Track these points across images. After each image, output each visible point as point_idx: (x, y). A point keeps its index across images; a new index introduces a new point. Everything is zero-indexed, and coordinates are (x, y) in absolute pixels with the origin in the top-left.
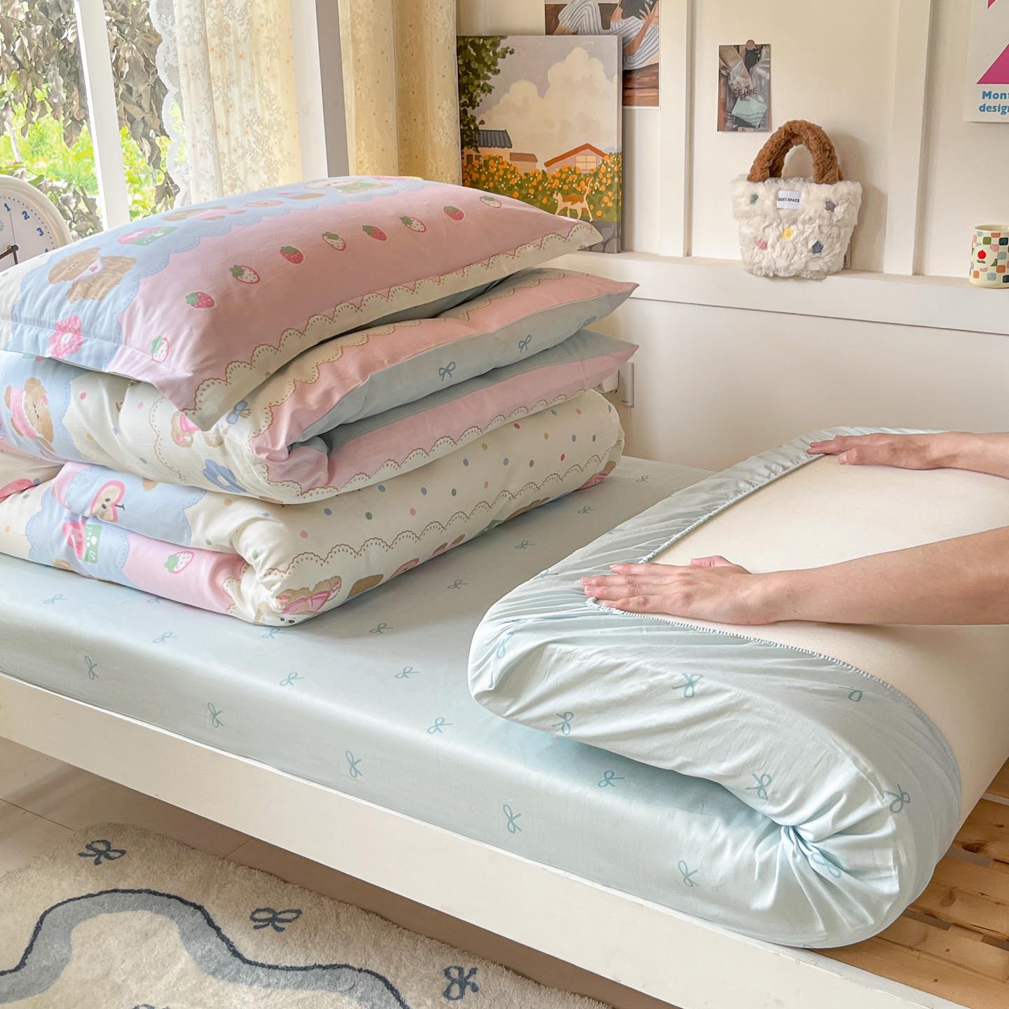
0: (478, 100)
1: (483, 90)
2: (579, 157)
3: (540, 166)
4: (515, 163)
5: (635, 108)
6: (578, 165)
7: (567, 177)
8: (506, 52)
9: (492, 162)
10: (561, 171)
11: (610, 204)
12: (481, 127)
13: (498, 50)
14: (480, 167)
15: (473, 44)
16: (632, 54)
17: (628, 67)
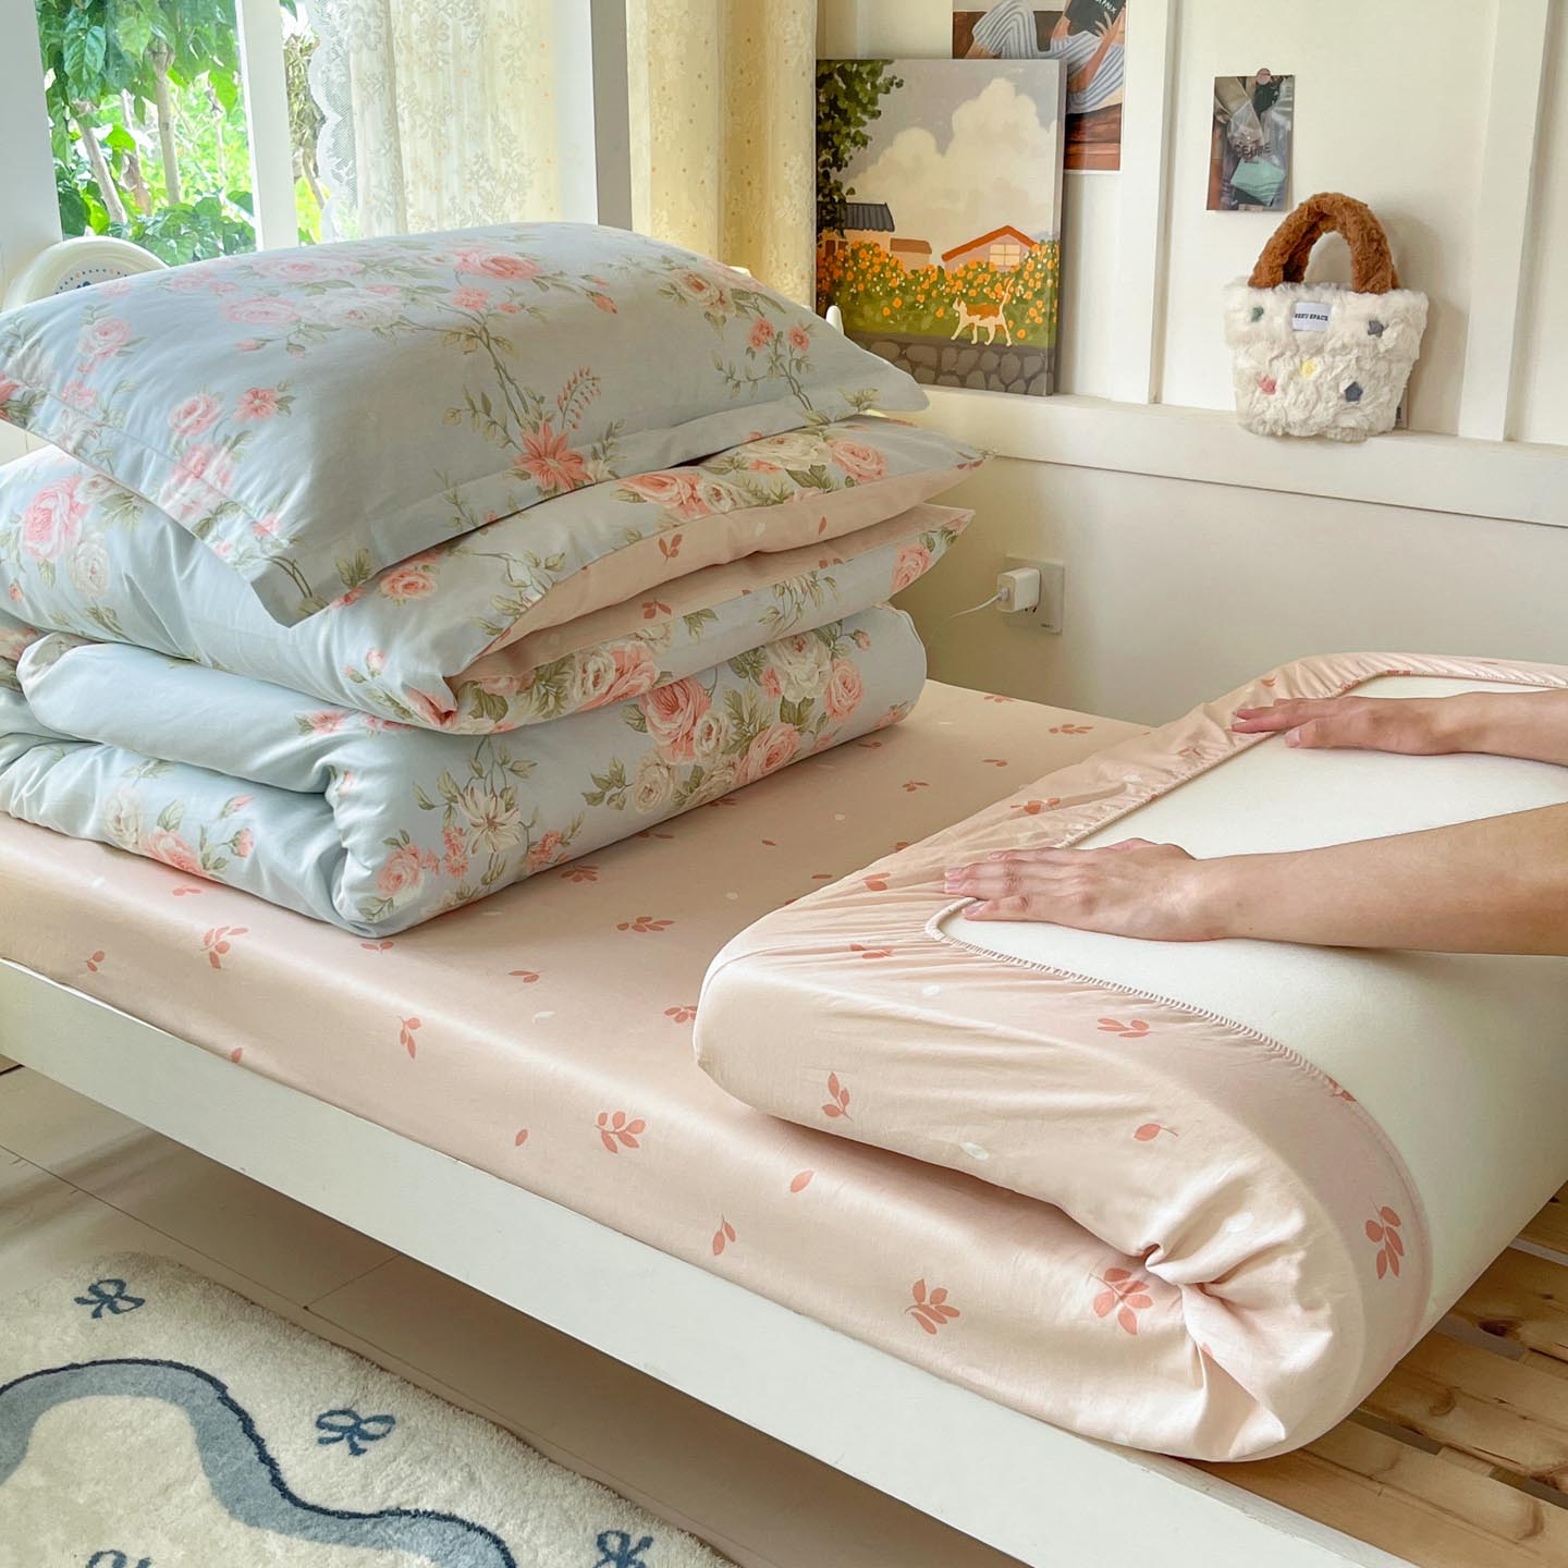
2: (995, 247)
9: (863, 253)
10: (966, 267)
12: (849, 199)
15: (843, 72)
16: (1081, 89)
17: (1074, 110)
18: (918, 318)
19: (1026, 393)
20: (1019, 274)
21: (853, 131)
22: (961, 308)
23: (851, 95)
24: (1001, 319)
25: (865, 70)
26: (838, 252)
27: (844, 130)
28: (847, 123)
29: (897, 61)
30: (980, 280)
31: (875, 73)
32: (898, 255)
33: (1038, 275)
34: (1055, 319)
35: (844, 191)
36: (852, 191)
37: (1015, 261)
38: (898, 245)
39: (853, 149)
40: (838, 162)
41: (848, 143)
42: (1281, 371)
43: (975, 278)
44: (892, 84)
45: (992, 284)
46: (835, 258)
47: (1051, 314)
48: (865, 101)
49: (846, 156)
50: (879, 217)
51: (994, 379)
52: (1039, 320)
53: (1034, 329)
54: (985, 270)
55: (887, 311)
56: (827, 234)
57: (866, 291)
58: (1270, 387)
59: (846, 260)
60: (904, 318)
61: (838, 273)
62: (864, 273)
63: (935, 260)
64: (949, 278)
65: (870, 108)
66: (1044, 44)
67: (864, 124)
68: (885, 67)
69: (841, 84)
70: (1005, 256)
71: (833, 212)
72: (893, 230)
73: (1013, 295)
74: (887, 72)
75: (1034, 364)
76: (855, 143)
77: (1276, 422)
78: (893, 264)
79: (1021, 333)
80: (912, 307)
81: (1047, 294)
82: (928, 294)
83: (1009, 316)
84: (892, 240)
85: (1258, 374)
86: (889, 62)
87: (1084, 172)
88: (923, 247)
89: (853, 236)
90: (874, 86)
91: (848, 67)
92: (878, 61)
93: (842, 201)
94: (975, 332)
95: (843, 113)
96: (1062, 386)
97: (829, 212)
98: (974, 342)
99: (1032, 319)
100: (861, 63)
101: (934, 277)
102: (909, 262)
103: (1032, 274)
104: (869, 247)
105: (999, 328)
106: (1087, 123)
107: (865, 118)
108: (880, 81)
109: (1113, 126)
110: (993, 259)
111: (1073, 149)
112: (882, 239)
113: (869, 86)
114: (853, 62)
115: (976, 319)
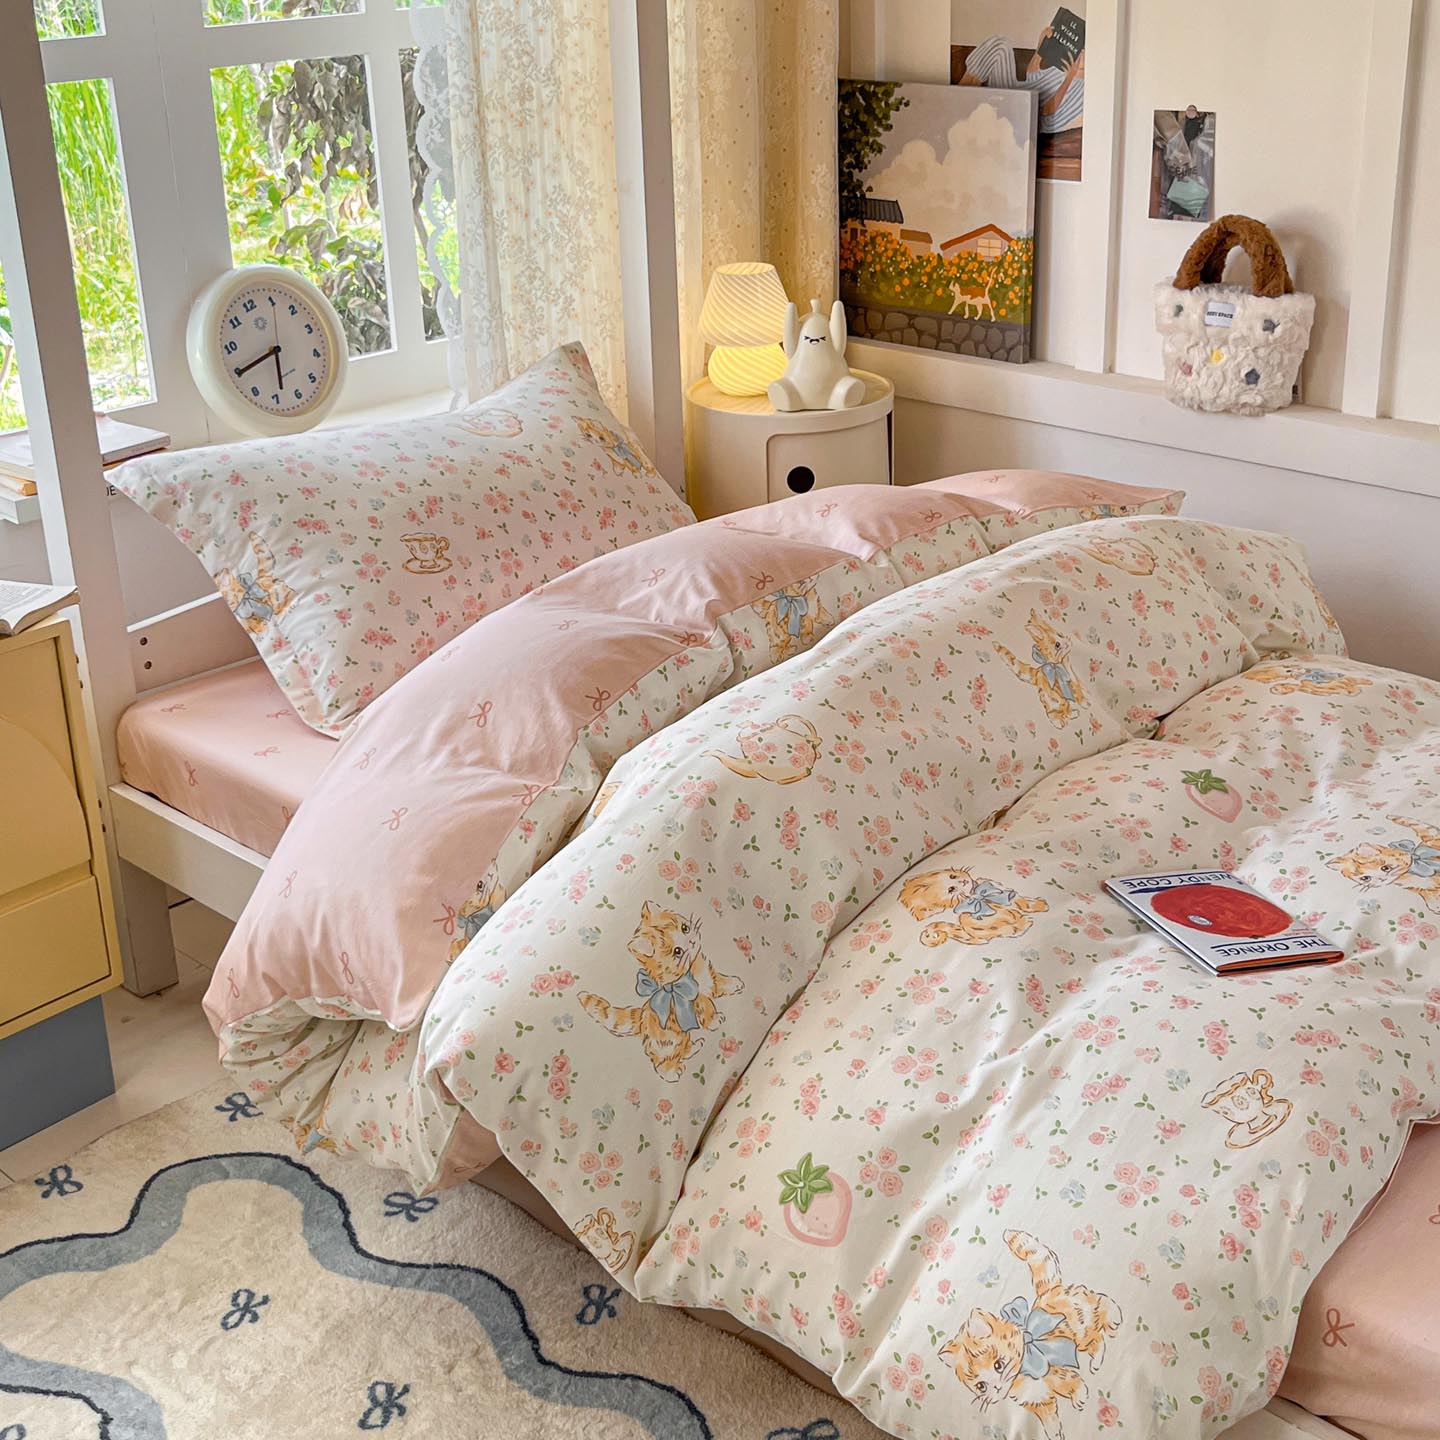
0: (866, 160)
1: (872, 150)
2: (982, 241)
3: (935, 249)
4: (907, 243)
5: (1054, 181)
6: (979, 250)
7: (967, 264)
8: (901, 103)
9: (879, 240)
10: (959, 256)
11: (1016, 302)
12: (868, 195)
13: (892, 100)
14: (866, 245)
15: (862, 92)
16: (1051, 114)
17: (1045, 131)
18: (923, 295)
19: (1007, 361)
20: (1000, 264)
21: (871, 140)
23: (869, 110)
25: (880, 90)
27: (864, 139)
28: (866, 133)
30: (970, 267)
33: (1015, 265)
34: (1030, 301)
38: (906, 234)
39: (872, 155)
40: (860, 164)
42: (1196, 357)
45: (979, 271)
47: (1027, 297)
50: (892, 211)
51: (982, 348)
53: (1013, 309)
54: (974, 259)
56: (850, 224)
57: (883, 271)
58: (1188, 370)
60: (913, 295)
62: (880, 256)
64: (946, 263)
66: (1021, 76)
67: (880, 135)
69: (861, 101)
70: (989, 249)
71: (853, 205)
72: (902, 222)
75: (1013, 337)
77: (1192, 398)
78: (902, 249)
79: (1003, 312)
80: (918, 285)
81: (1024, 281)
82: (930, 275)
84: (902, 230)
85: (1178, 359)
88: (926, 238)
89: (872, 226)
93: (863, 196)
94: (967, 308)
95: (863, 125)
97: (850, 205)
98: (965, 317)
99: (1012, 301)
100: (877, 84)
101: (934, 263)
102: (914, 249)
103: (1011, 264)
104: (883, 236)
106: (1057, 141)
107: (880, 130)
109: (1076, 145)
111: (1045, 162)
112: (894, 229)
114: (871, 83)
115: (967, 299)
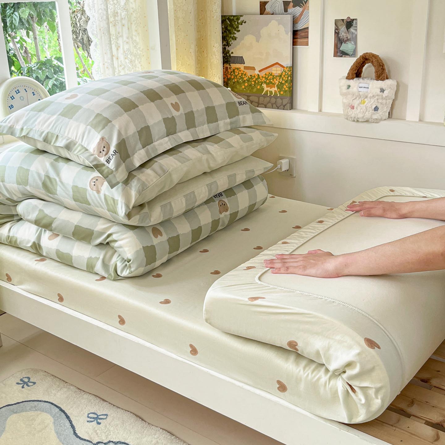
2: (274, 68)
9: (236, 70)
10: (265, 74)
12: (232, 55)
15: (228, 19)
16: (297, 23)
17: (296, 29)
18: (252, 88)
19: (284, 109)
20: (281, 76)
21: (232, 36)
22: (264, 86)
23: (231, 25)
24: (276, 89)
25: (235, 18)
26: (229, 70)
27: (230, 36)
28: (231, 33)
29: (244, 16)
30: (270, 78)
31: (238, 19)
32: (246, 71)
33: (286, 76)
34: (291, 89)
35: (230, 53)
36: (232, 53)
37: (280, 72)
38: (246, 68)
39: (233, 41)
40: (228, 45)
41: (231, 39)
42: (356, 103)
43: (268, 77)
44: (243, 22)
45: (273, 79)
46: (228, 72)
47: (290, 87)
48: (235, 27)
49: (231, 43)
50: (241, 60)
51: (274, 106)
52: (287, 89)
53: (285, 91)
54: (271, 75)
55: (243, 87)
56: (226, 65)
57: (238, 81)
58: (353, 108)
59: (231, 72)
60: (249, 89)
61: (229, 76)
62: (236, 76)
63: (257, 72)
64: (261, 77)
65: (237, 29)
66: (286, 10)
67: (235, 34)
68: (241, 18)
69: (228, 22)
70: (276, 71)
71: (227, 59)
72: (244, 64)
73: (279, 82)
74: (241, 19)
75: (285, 101)
76: (233, 39)
77: (355, 117)
78: (245, 73)
79: (282, 93)
80: (250, 85)
81: (289, 81)
82: (255, 82)
83: (278, 88)
84: (244, 67)
85: (349, 104)
86: (241, 16)
87: (298, 47)
88: (253, 69)
89: (233, 66)
90: (238, 23)
91: (230, 18)
92: (239, 16)
93: (230, 55)
94: (269, 92)
95: (229, 31)
96: (294, 107)
97: (226, 59)
98: (268, 95)
99: (285, 89)
100: (234, 16)
101: (257, 77)
102: (249, 73)
103: (284, 76)
104: (238, 69)
105: (275, 91)
106: (299, 33)
107: (236, 32)
108: (239, 21)
109: (306, 33)
110: (273, 72)
111: (295, 40)
112: (241, 66)
113: (236, 23)
114: (232, 16)
115: (269, 89)
